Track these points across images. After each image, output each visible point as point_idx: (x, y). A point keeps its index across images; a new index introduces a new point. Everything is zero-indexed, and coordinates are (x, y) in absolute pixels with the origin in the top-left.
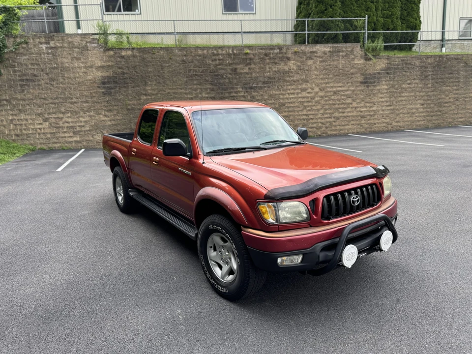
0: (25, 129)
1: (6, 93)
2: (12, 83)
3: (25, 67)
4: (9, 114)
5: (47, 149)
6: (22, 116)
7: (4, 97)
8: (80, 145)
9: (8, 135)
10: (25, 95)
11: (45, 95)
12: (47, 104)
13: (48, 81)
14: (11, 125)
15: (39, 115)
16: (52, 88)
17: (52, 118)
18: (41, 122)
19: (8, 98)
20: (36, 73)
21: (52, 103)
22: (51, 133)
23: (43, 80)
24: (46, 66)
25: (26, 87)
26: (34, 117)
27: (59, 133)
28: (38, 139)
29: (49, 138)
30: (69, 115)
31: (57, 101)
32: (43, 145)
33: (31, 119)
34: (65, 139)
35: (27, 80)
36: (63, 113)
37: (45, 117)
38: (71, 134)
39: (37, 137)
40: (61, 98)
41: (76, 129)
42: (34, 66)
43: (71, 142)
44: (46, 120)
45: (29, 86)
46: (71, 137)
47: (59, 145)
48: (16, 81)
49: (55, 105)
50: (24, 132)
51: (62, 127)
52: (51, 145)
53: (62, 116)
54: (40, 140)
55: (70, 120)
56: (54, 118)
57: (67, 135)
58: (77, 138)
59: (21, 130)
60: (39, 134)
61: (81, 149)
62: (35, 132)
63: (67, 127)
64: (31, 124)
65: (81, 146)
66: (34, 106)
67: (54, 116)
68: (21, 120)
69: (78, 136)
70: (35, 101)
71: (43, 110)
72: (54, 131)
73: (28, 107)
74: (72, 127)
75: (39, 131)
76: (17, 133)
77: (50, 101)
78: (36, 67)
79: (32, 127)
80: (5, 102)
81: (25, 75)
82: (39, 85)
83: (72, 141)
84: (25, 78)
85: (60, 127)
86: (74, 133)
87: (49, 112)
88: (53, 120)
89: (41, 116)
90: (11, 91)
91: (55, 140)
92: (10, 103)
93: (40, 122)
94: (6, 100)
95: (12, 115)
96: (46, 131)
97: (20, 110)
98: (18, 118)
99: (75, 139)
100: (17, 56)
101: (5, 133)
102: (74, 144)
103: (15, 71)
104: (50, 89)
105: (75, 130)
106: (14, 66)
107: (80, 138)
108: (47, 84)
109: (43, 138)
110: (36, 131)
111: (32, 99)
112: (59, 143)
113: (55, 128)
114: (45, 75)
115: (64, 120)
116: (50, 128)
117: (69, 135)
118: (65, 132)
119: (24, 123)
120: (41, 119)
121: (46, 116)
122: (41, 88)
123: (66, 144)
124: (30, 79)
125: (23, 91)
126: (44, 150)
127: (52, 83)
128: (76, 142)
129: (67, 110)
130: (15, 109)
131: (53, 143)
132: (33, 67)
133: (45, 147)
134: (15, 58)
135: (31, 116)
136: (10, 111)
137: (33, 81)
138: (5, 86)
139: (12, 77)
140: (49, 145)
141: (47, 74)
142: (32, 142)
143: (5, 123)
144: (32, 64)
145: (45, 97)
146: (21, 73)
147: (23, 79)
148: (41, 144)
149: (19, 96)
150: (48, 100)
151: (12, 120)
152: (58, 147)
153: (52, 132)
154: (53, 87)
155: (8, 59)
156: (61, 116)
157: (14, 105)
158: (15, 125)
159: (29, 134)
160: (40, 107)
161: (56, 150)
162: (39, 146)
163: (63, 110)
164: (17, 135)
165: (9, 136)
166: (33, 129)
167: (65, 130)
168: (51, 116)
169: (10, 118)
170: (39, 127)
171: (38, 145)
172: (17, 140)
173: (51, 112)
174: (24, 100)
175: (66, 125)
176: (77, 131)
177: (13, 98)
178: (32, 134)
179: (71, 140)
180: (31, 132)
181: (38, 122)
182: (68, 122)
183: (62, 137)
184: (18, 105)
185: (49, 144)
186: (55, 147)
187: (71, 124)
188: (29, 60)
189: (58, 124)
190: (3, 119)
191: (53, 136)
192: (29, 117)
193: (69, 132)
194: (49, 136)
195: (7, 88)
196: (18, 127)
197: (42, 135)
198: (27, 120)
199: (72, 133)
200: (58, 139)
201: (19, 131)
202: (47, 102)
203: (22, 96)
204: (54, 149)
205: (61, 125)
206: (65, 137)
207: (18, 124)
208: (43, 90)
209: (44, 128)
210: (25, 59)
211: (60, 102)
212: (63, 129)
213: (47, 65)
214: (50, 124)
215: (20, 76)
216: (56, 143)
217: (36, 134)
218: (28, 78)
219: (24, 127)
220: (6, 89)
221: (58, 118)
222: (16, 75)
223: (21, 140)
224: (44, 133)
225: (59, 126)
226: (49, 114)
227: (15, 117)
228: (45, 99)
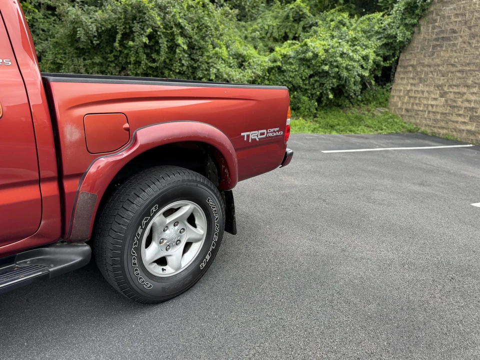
0: (417, 104)
1: (416, 57)
2: (426, 43)
3: (447, 20)
4: (409, 83)
5: (430, 134)
6: (421, 87)
7: (412, 63)
8: (472, 137)
9: (399, 108)
10: (433, 60)
11: (456, 60)
12: (452, 72)
13: (466, 39)
14: (406, 97)
15: (438, 87)
16: (469, 48)
17: (451, 92)
18: (438, 96)
19: (415, 63)
20: (456, 28)
21: (459, 71)
22: (442, 114)
23: (461, 37)
24: (473, 16)
25: (439, 49)
26: (432, 89)
27: (452, 115)
28: (425, 118)
29: (438, 120)
30: (475, 90)
31: (468, 68)
32: (427, 128)
33: (427, 92)
34: (456, 124)
35: (443, 38)
36: (467, 86)
37: (444, 90)
38: (467, 120)
39: (426, 116)
40: (474, 63)
41: (476, 112)
42: (458, 17)
43: (461, 131)
44: (442, 95)
45: (441, 46)
46: (465, 123)
47: (445, 131)
48: (431, 41)
49: (463, 74)
50: (415, 107)
51: (459, 107)
52: (435, 130)
53: (466, 91)
54: (426, 121)
55: (473, 98)
56: (454, 93)
57: (460, 119)
58: (472, 127)
59: (413, 104)
60: (429, 112)
61: (470, 144)
62: (425, 109)
63: (465, 108)
64: (426, 98)
65: (472, 140)
66: (437, 75)
67: (456, 90)
68: (418, 91)
69: (475, 124)
70: (440, 68)
71: (446, 80)
72: (447, 111)
73: (431, 75)
74: (472, 109)
75: (430, 108)
76: (408, 108)
77: (459, 68)
78: (460, 19)
79: (425, 102)
80: (410, 69)
81: (442, 32)
82: (454, 45)
83: (463, 130)
84: (442, 35)
85: (457, 107)
86: (471, 118)
87: (451, 83)
88: (452, 96)
89: (440, 88)
90: (422, 54)
91: (443, 124)
92: (415, 70)
93: (435, 97)
94: (413, 66)
95: (412, 84)
96: (438, 110)
97: (420, 79)
98: (416, 89)
99: (469, 127)
100: (443, 7)
101: (398, 106)
102: (464, 135)
103: (433, 28)
104: (466, 51)
105: (475, 114)
106: (435, 21)
107: (476, 127)
108: (465, 43)
109: (430, 119)
110: (427, 108)
111: (438, 65)
112: (446, 129)
113: (450, 107)
114: (466, 29)
115: (464, 98)
116: (444, 106)
117: (463, 120)
118: (460, 115)
119: (418, 96)
120: (438, 92)
121: (446, 89)
122: (455, 48)
123: (454, 133)
124: (446, 37)
125: (433, 54)
126: (426, 134)
127: (471, 41)
128: (469, 131)
129: (475, 83)
130: (416, 78)
131: (439, 128)
132: (456, 20)
133: (429, 131)
134: (440, 10)
135: (429, 87)
136: (411, 80)
137: (449, 39)
138: (418, 47)
139: (428, 35)
140: (433, 129)
141: (470, 28)
142: (418, 121)
143: (402, 94)
144: (457, 15)
145: (455, 62)
146: (440, 29)
147: (439, 38)
148: (426, 125)
149: (426, 61)
150: (457, 67)
151: (409, 91)
152: (443, 134)
153: (445, 112)
154: (471, 46)
155: (432, 12)
156: (464, 90)
157: (417, 72)
158: (410, 97)
159: (418, 111)
160: (443, 76)
161: (439, 138)
162: (423, 129)
163: (470, 82)
164: (407, 110)
165: (400, 110)
166: (424, 105)
167: (461, 112)
168: (451, 90)
169: (409, 88)
170: (433, 103)
171: (422, 126)
172: (406, 115)
173: (454, 83)
174: (430, 66)
175: (467, 104)
176: (476, 116)
177: (420, 63)
178: (422, 111)
179: (463, 127)
180: (421, 109)
181: (433, 96)
182: (469, 101)
183: (453, 122)
184: (421, 72)
185: (434, 127)
186: (439, 134)
187: (472, 104)
188: (455, 9)
189: (455, 101)
190: (402, 88)
191: (443, 118)
192: (426, 89)
193: (464, 116)
194: (439, 117)
195: (419, 51)
196: (412, 101)
197: (431, 114)
198: (423, 92)
199: (468, 118)
200: (447, 123)
201: (410, 106)
202: (454, 69)
203: (430, 61)
204: (437, 135)
205: (459, 103)
206: (457, 122)
207: (412, 97)
208: (456, 52)
209: (437, 106)
210: (451, 9)
211: (469, 70)
212: (459, 110)
213: (475, 14)
214: (446, 101)
215: (437, 34)
216: (443, 128)
217: (425, 111)
218: (445, 35)
219: (417, 102)
220: (417, 52)
221: (459, 93)
222: (433, 32)
223: (409, 116)
224: (434, 112)
225: (455, 104)
226: (450, 86)
227: (413, 88)
228: (453, 65)
